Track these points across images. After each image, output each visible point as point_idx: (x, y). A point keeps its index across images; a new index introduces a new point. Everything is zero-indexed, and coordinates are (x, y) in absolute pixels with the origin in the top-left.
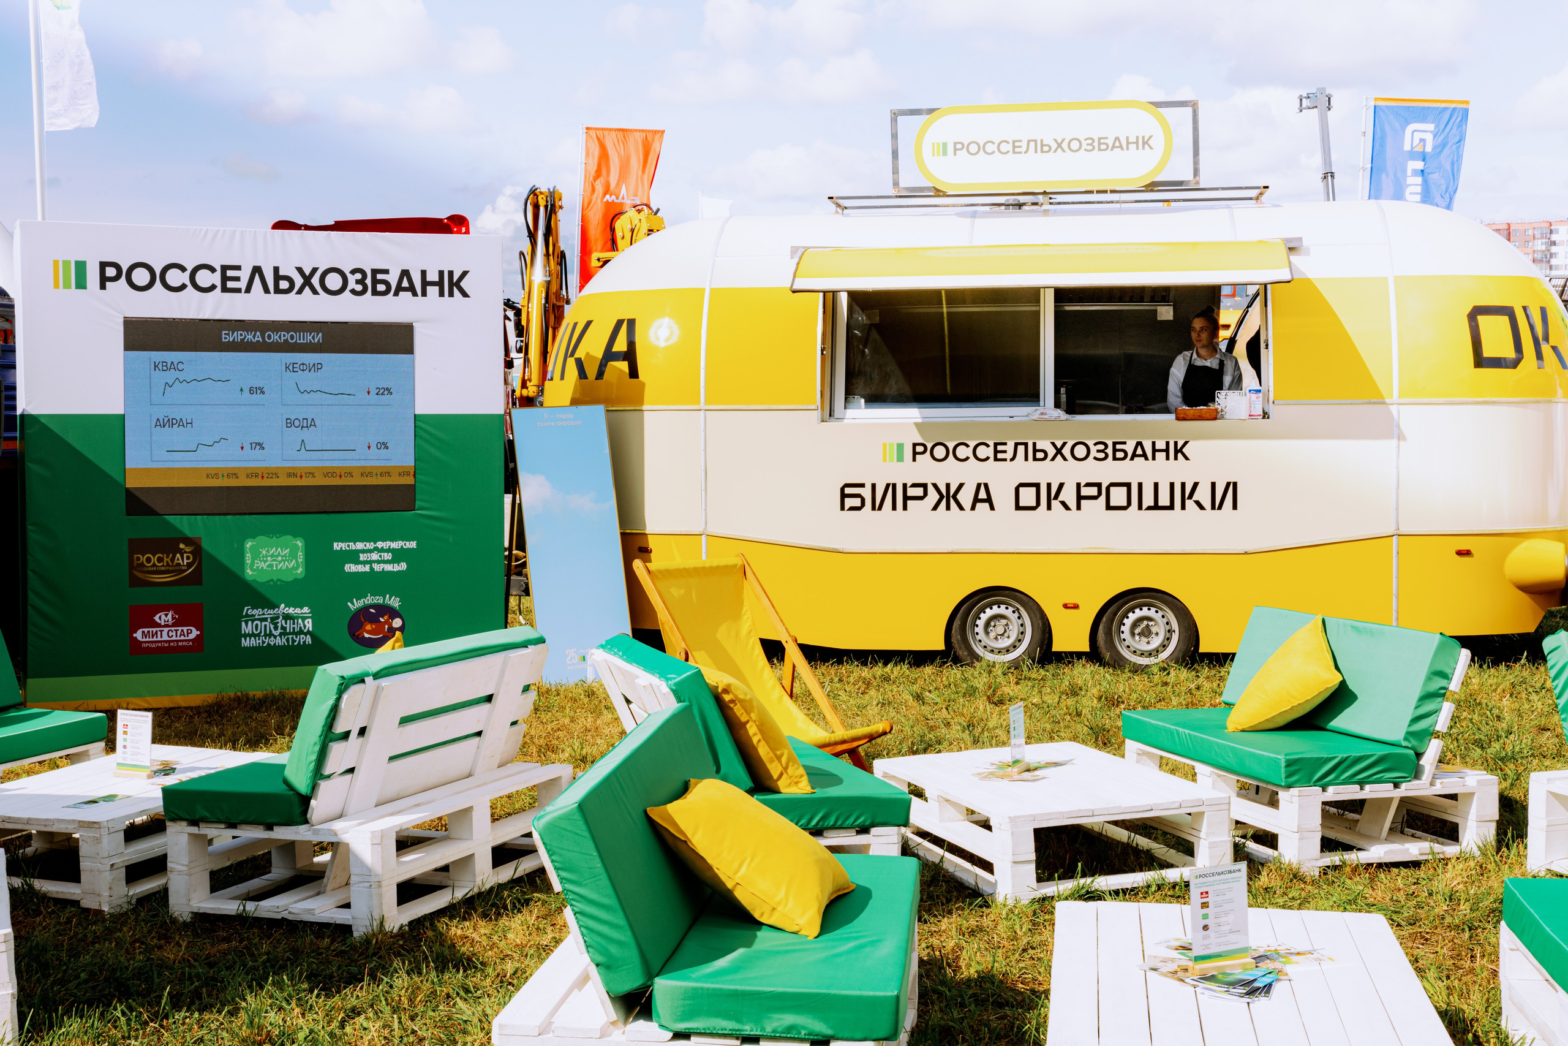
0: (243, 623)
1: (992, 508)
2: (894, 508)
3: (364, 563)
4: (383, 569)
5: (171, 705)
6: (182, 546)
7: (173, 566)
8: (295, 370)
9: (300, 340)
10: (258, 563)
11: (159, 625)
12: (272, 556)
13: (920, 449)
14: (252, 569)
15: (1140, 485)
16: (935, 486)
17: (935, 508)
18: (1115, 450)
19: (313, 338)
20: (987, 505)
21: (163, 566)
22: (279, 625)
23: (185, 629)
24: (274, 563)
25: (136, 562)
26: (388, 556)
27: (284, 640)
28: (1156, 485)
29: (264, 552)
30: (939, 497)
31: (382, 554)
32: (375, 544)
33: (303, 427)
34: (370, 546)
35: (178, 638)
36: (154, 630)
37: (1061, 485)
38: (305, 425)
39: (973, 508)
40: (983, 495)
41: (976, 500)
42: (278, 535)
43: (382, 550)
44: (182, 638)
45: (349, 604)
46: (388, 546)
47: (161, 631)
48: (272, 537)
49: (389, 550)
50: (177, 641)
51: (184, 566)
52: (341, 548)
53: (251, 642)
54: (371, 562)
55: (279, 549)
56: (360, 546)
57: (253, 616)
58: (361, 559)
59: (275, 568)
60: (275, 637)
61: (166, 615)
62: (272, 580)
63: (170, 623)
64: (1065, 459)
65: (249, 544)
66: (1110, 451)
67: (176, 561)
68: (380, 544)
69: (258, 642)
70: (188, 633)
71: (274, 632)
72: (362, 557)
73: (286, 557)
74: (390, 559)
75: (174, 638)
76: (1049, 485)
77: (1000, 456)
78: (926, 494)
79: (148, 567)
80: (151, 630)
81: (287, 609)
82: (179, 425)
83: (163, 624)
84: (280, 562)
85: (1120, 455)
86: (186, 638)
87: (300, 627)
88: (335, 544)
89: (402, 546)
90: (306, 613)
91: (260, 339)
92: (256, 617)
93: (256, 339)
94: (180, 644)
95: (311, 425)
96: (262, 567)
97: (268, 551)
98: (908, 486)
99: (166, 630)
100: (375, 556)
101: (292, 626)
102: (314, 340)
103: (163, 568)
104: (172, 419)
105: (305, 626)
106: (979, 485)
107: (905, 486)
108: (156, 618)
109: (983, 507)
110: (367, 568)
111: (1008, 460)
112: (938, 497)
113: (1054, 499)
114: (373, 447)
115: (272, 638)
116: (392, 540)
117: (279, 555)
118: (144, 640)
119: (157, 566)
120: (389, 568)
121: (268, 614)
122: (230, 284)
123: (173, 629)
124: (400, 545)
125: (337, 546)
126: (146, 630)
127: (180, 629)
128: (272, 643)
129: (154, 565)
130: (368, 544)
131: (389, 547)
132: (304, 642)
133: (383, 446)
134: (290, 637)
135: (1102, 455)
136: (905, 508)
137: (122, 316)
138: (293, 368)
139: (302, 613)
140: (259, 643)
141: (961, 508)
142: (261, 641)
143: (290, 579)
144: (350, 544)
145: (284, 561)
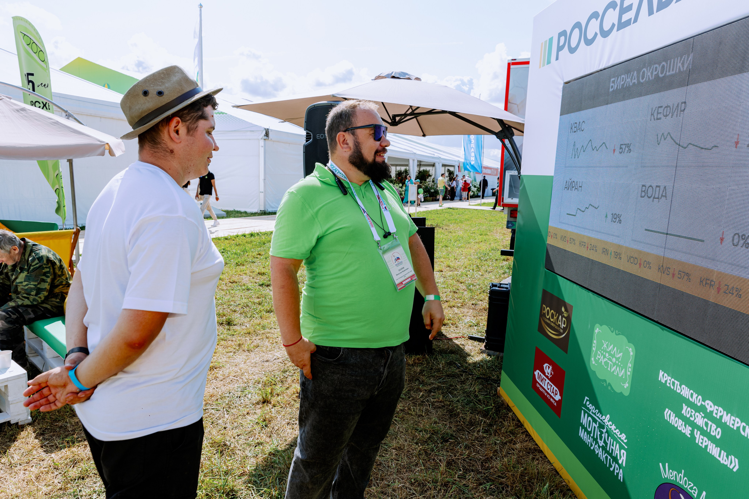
0: (583, 411)
3: (687, 421)
4: (706, 446)
5: (542, 449)
6: (563, 309)
7: (556, 325)
8: (659, 116)
9: (669, 71)
10: (599, 355)
11: (544, 373)
12: (609, 353)
14: (595, 360)
19: (683, 64)
21: (552, 322)
22: (603, 435)
23: (555, 388)
24: (610, 363)
25: (543, 311)
26: (716, 432)
27: (604, 456)
29: (605, 346)
31: (710, 423)
32: (704, 400)
33: (654, 198)
34: (697, 400)
35: (550, 393)
36: (543, 376)
38: (657, 196)
42: (617, 332)
43: (709, 416)
44: (552, 395)
45: (660, 464)
46: (719, 414)
47: (545, 380)
48: (612, 332)
49: (719, 422)
50: (551, 396)
51: (561, 328)
52: (666, 381)
53: (585, 437)
54: (694, 426)
55: (615, 349)
56: (685, 392)
57: (588, 409)
58: (683, 412)
59: (609, 369)
60: (599, 447)
61: (549, 367)
62: (605, 381)
63: (550, 376)
65: (597, 331)
67: (559, 322)
68: (709, 405)
69: (588, 440)
70: (556, 394)
71: (599, 440)
72: (686, 410)
73: (619, 362)
74: (718, 437)
75: (549, 391)
79: (547, 318)
80: (542, 375)
81: (611, 423)
82: (576, 188)
83: (546, 374)
84: (615, 364)
86: (554, 397)
87: (617, 454)
88: (661, 373)
89: (738, 428)
90: (622, 441)
91: (636, 81)
92: (591, 413)
93: (633, 81)
94: (551, 400)
95: (662, 196)
96: (601, 361)
97: (607, 345)
99: (547, 381)
100: (700, 420)
101: (611, 447)
102: (683, 66)
103: (552, 324)
104: (574, 182)
105: (621, 457)
108: (545, 366)
110: (687, 431)
114: (728, 239)
115: (597, 446)
116: (729, 411)
117: (613, 356)
118: (539, 381)
119: (551, 321)
120: (714, 450)
121: (598, 417)
122: (625, 17)
123: (550, 383)
124: (736, 425)
125: (664, 377)
126: (540, 373)
127: (553, 386)
128: (597, 452)
129: (549, 319)
130: (695, 395)
131: (721, 417)
132: (618, 474)
133: (742, 242)
134: (609, 457)
137: (562, 82)
138: (658, 113)
139: (620, 438)
140: (589, 442)
142: (590, 441)
143: (618, 391)
144: (676, 382)
145: (617, 365)
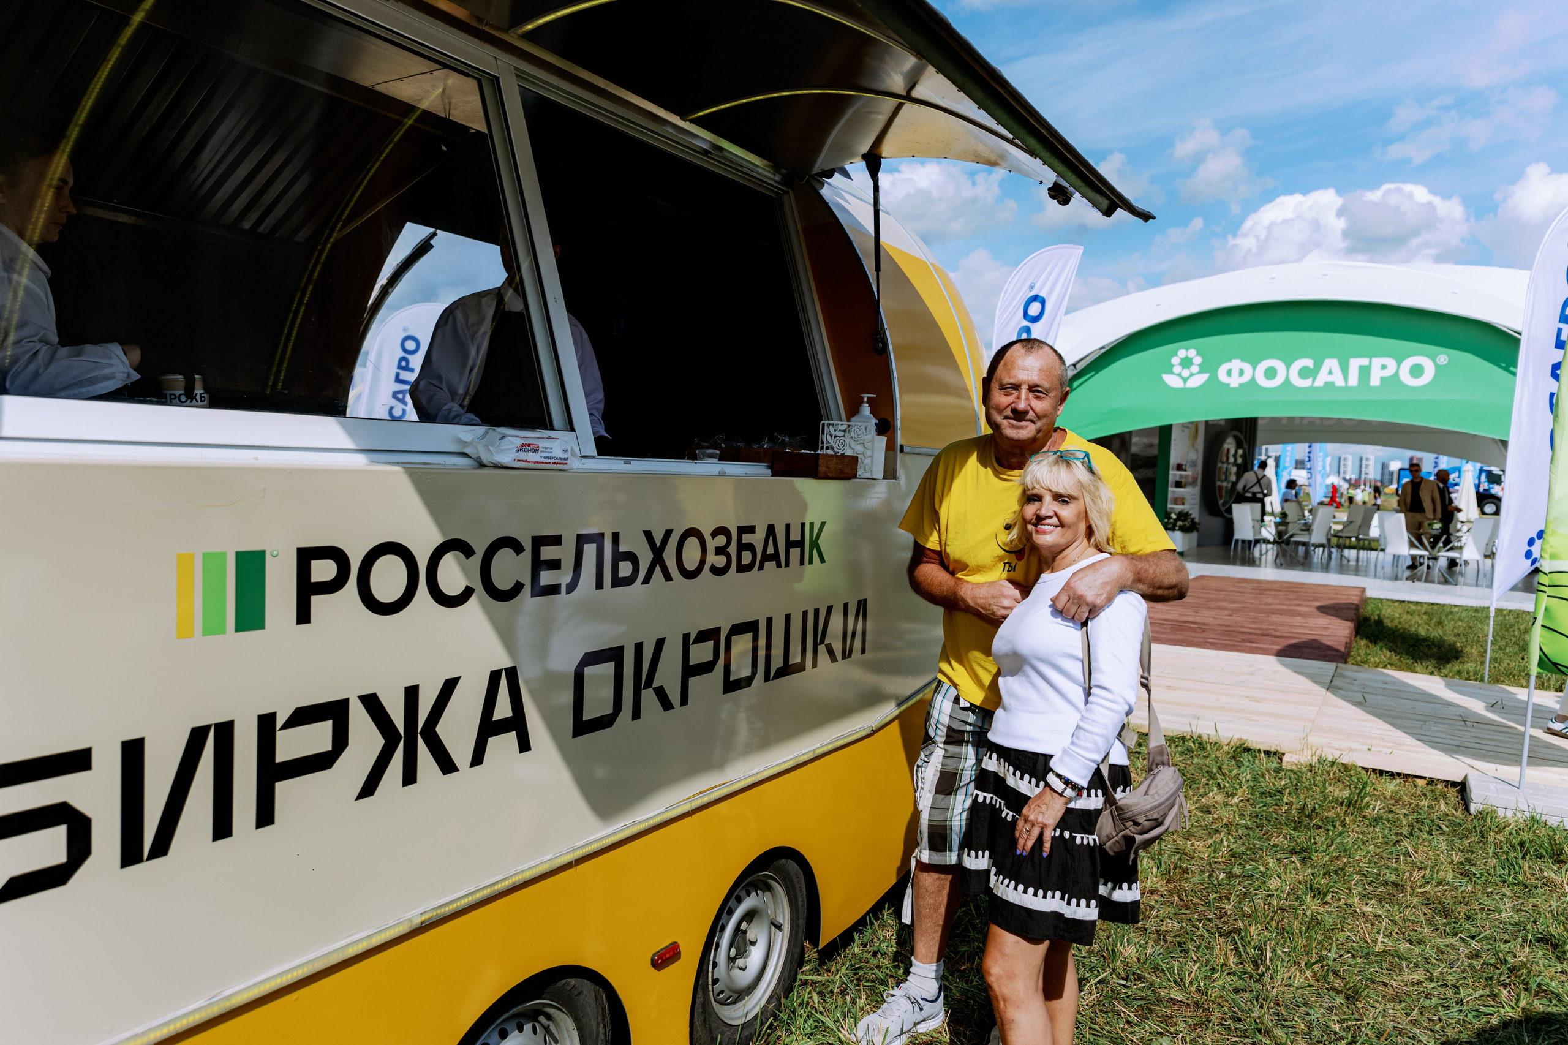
1: (524, 745)
2: (222, 828)
13: (323, 570)
15: (769, 621)
16: (371, 702)
17: (368, 789)
18: (742, 547)
20: (512, 736)
28: (788, 617)
30: (382, 742)
37: (660, 643)
39: (478, 759)
40: (503, 709)
41: (488, 728)
64: (668, 577)
66: (733, 550)
76: (639, 647)
77: (546, 578)
78: (341, 740)
85: (747, 557)
98: (279, 724)
106: (495, 676)
107: (266, 724)
109: (503, 744)
111: (563, 589)
112: (378, 742)
113: (645, 688)
135: (720, 561)
136: (265, 816)
141: (447, 765)
